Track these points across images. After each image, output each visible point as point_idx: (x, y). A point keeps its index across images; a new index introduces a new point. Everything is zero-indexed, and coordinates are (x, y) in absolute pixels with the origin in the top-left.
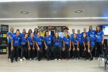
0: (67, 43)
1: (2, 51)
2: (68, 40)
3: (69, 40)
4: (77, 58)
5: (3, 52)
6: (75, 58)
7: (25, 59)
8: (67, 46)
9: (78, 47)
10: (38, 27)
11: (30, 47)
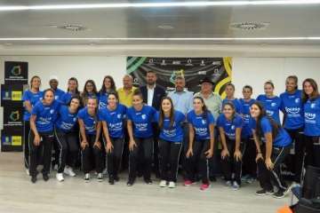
0: (202, 131)
1: (10, 140)
2: (203, 122)
3: (208, 123)
4: (235, 184)
5: (13, 144)
6: (228, 182)
7: (72, 174)
8: (201, 142)
9: (237, 145)
10: (129, 58)
11: (85, 140)
